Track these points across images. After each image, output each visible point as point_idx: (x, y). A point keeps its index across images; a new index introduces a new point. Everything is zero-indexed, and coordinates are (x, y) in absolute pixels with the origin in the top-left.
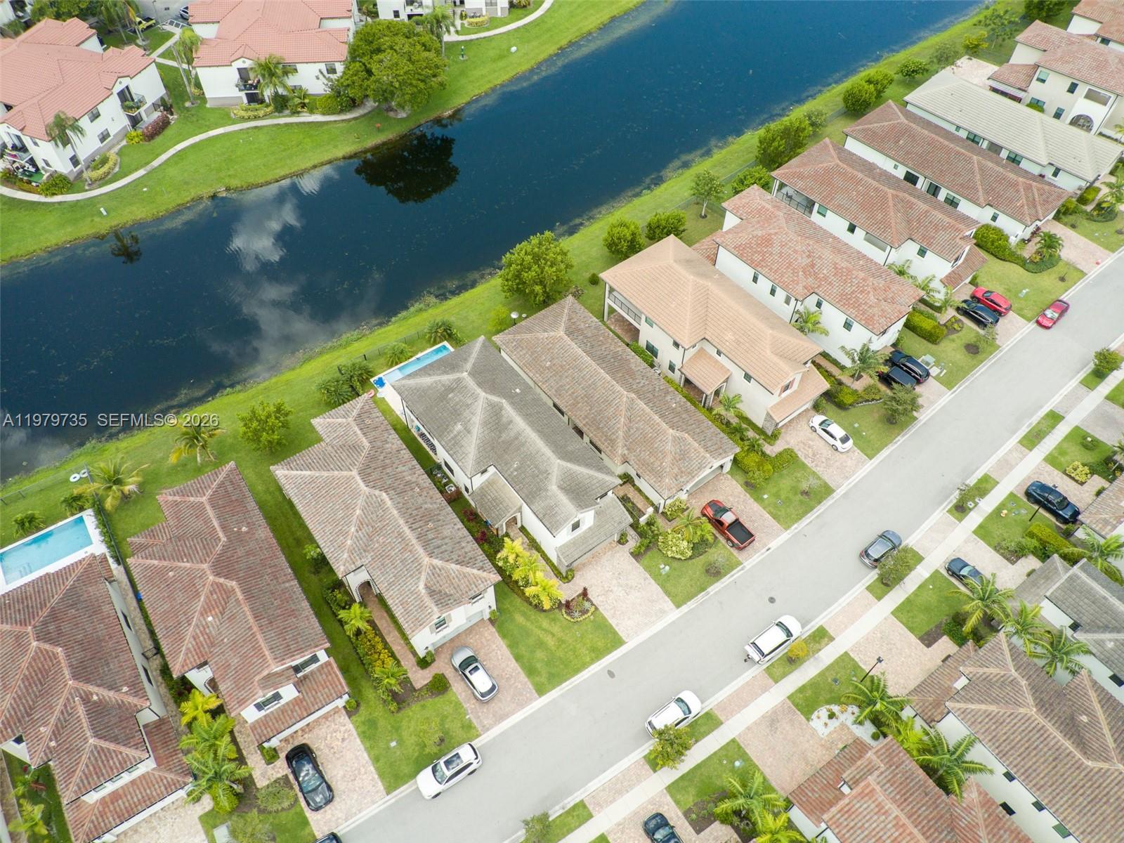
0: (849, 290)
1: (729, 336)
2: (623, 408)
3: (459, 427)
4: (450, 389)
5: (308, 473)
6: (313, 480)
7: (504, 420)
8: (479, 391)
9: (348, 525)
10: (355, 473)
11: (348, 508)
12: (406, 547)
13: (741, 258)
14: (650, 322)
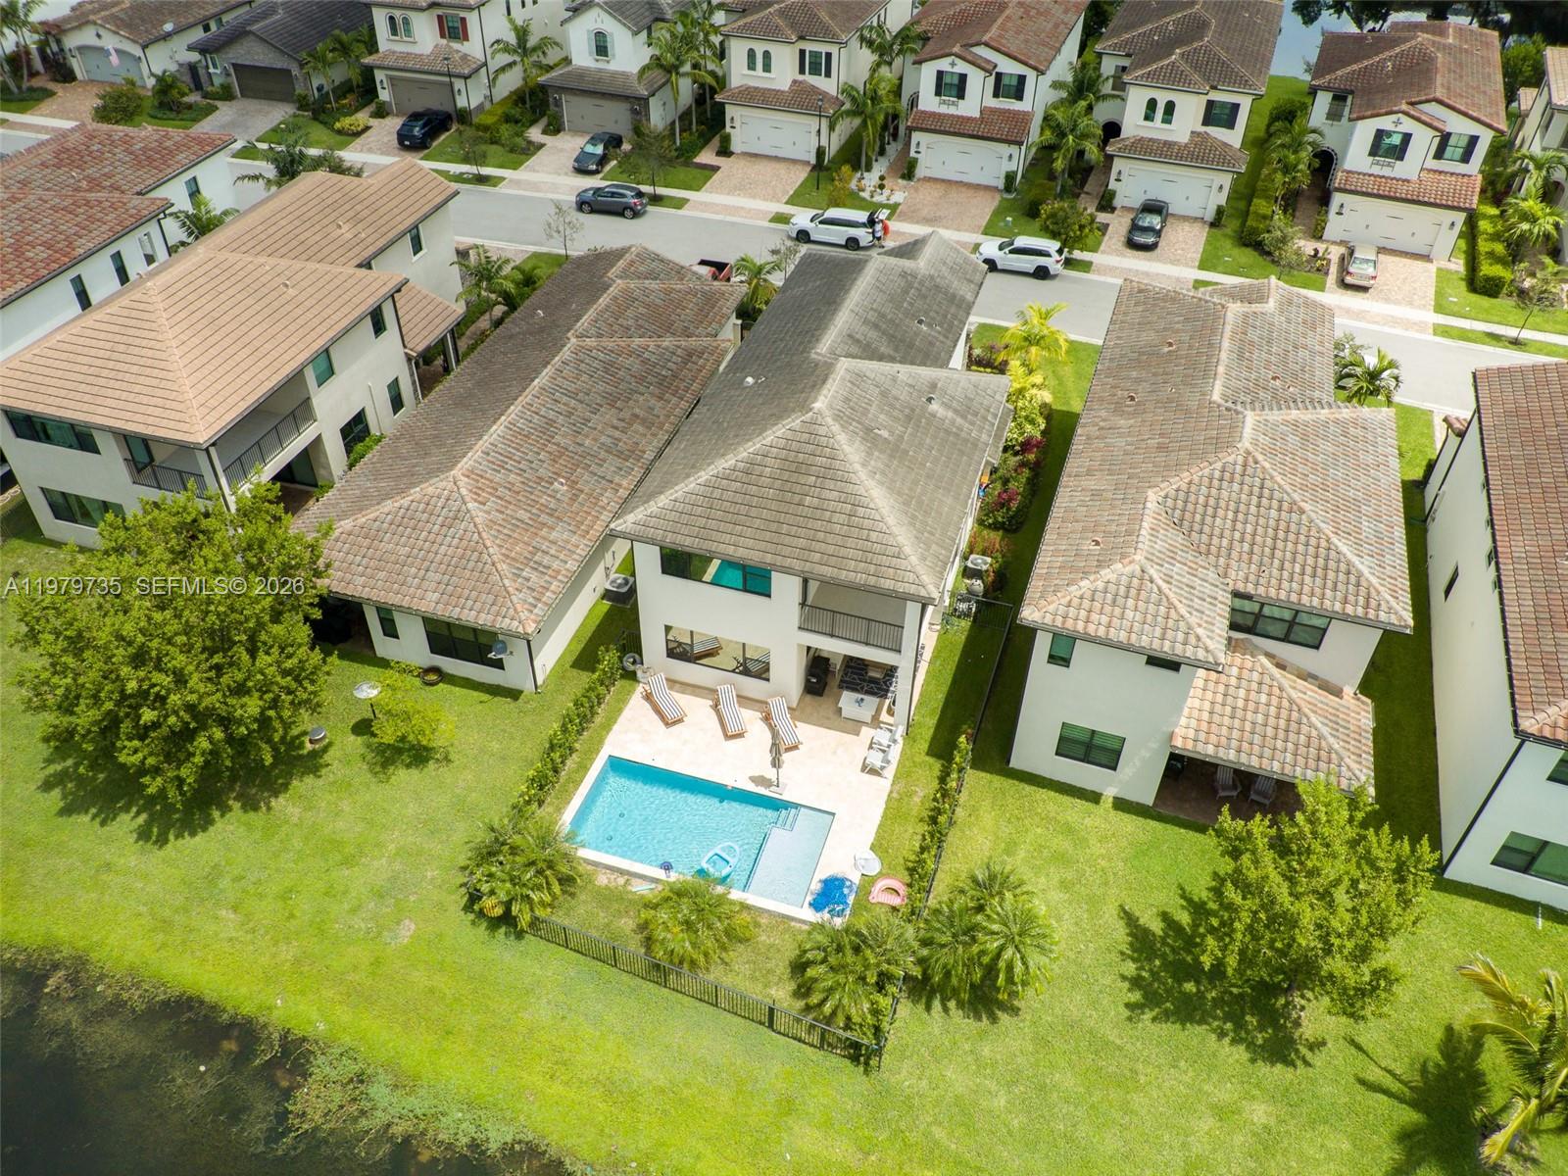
0: (123, 157)
1: (345, 230)
2: (609, 343)
7: (853, 350)
8: (840, 372)
9: (1323, 424)
10: (1243, 445)
13: (39, 283)
14: (325, 365)
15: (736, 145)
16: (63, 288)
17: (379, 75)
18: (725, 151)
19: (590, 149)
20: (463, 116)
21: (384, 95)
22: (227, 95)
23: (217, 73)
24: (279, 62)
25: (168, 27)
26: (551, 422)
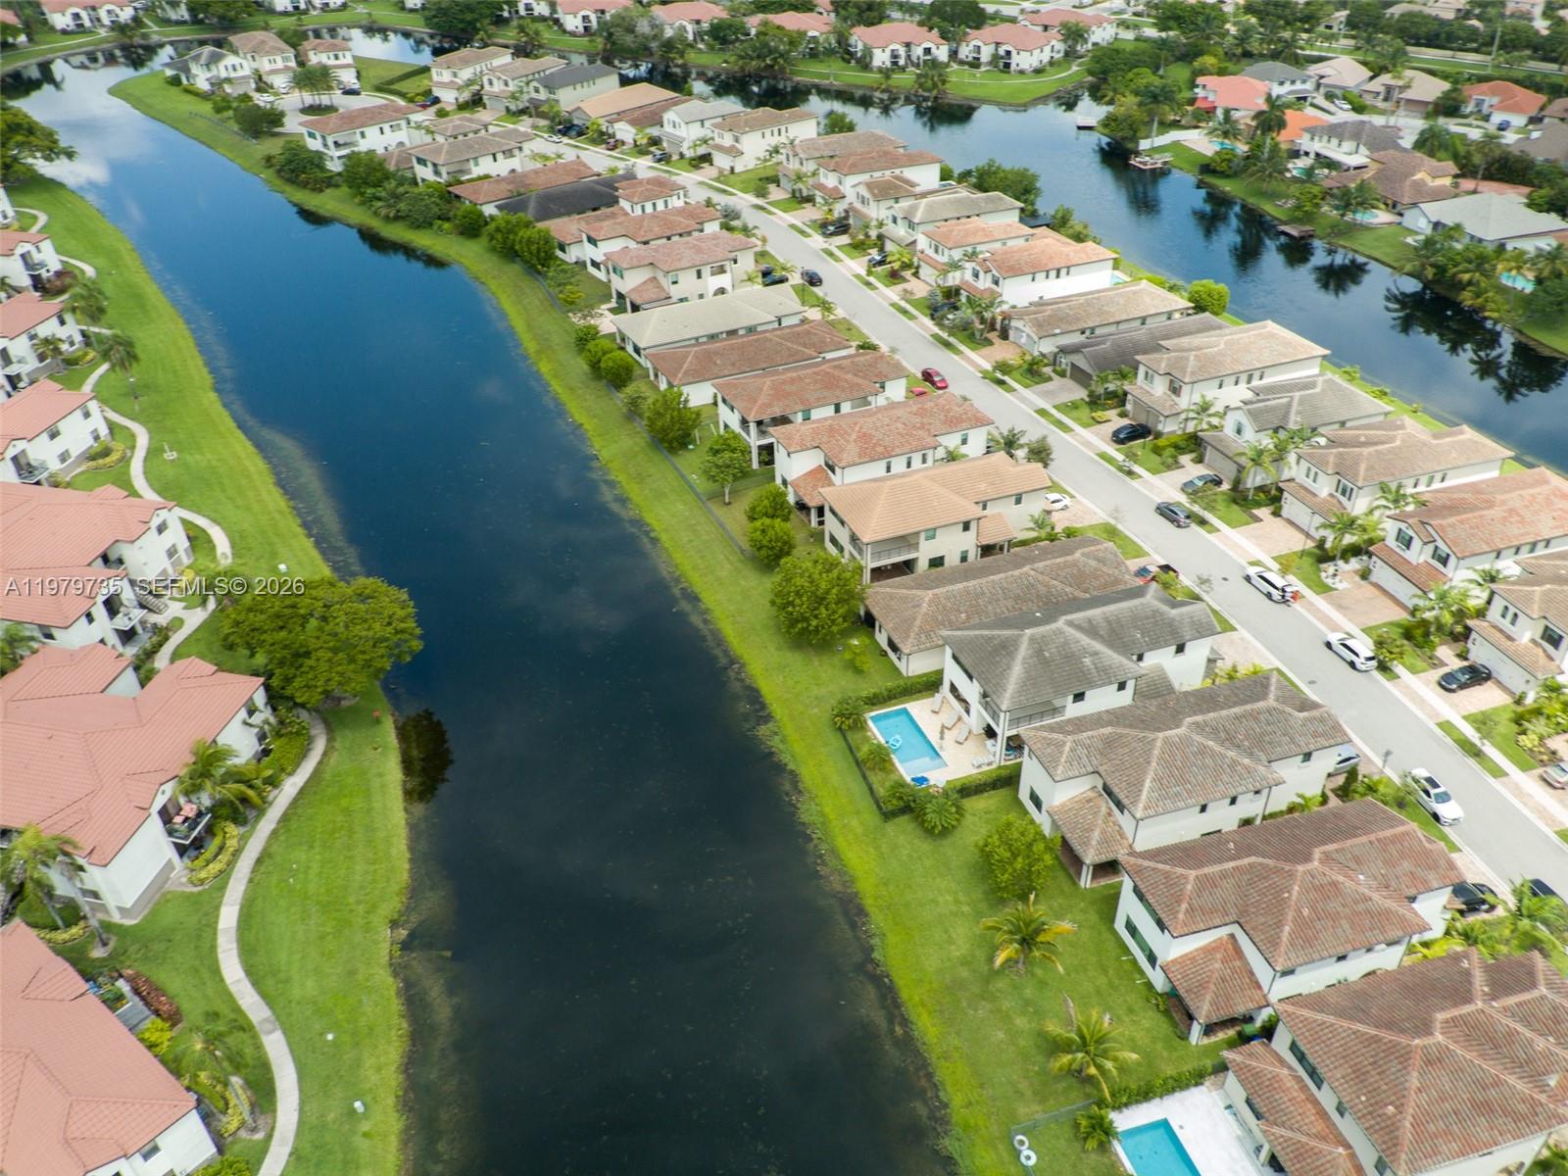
0: (942, 417)
1: (983, 486)
2: (1040, 578)
3: (1087, 661)
4: (1039, 653)
5: (1148, 783)
6: (1158, 779)
7: (1085, 625)
8: (1054, 626)
9: (1224, 757)
10: (1161, 735)
11: (1203, 751)
12: (1254, 716)
13: (873, 460)
14: (931, 534)
15: (1284, 513)
16: (883, 464)
17: (1129, 397)
18: (1276, 514)
19: (1197, 482)
20: (1159, 435)
21: (1129, 407)
22: (1062, 374)
23: (1065, 361)
24: (1089, 371)
25: (1057, 331)
26: (983, 593)
